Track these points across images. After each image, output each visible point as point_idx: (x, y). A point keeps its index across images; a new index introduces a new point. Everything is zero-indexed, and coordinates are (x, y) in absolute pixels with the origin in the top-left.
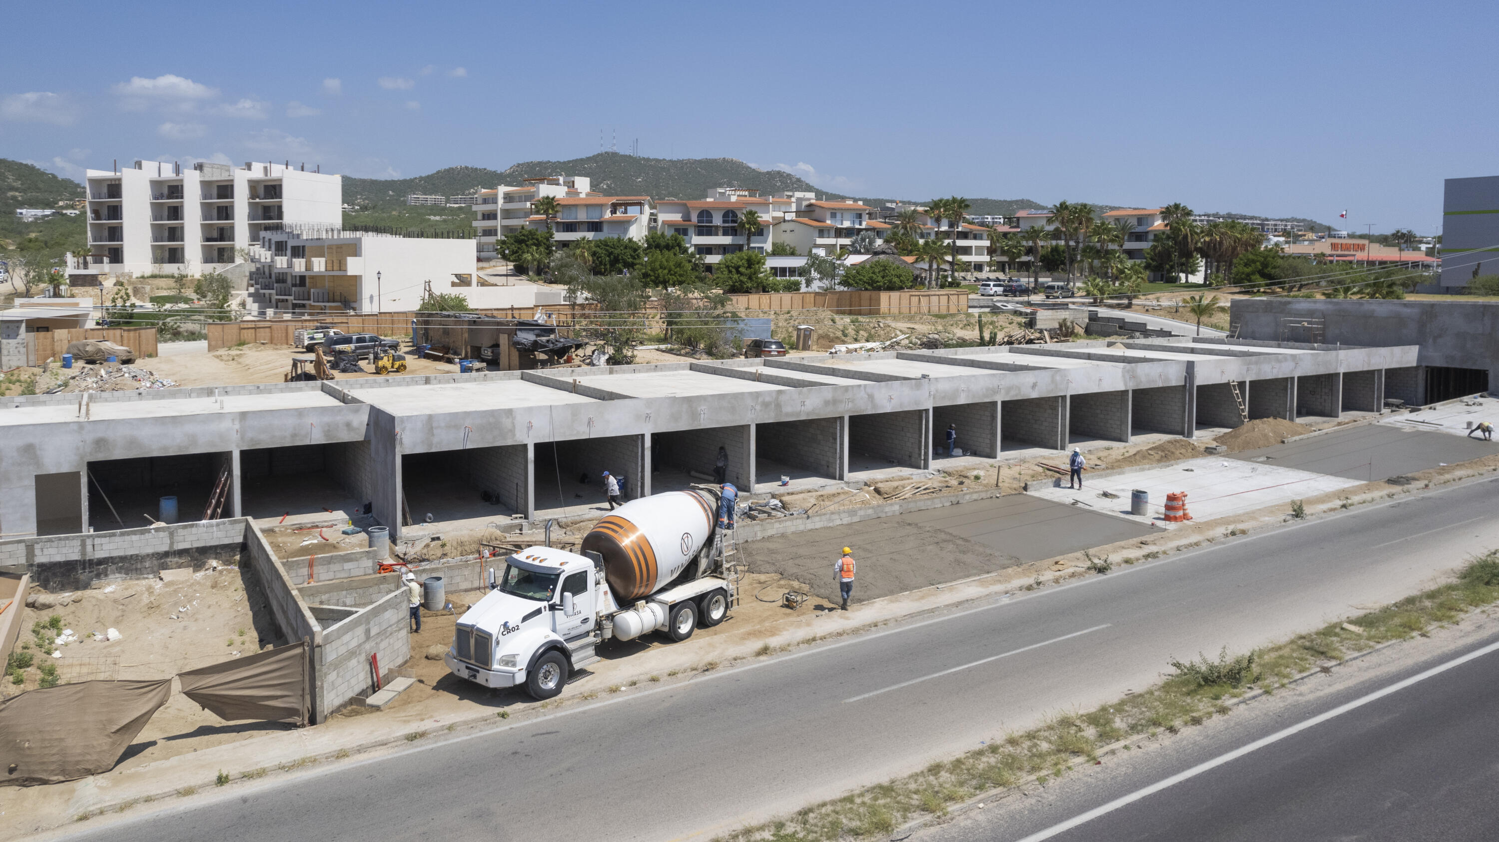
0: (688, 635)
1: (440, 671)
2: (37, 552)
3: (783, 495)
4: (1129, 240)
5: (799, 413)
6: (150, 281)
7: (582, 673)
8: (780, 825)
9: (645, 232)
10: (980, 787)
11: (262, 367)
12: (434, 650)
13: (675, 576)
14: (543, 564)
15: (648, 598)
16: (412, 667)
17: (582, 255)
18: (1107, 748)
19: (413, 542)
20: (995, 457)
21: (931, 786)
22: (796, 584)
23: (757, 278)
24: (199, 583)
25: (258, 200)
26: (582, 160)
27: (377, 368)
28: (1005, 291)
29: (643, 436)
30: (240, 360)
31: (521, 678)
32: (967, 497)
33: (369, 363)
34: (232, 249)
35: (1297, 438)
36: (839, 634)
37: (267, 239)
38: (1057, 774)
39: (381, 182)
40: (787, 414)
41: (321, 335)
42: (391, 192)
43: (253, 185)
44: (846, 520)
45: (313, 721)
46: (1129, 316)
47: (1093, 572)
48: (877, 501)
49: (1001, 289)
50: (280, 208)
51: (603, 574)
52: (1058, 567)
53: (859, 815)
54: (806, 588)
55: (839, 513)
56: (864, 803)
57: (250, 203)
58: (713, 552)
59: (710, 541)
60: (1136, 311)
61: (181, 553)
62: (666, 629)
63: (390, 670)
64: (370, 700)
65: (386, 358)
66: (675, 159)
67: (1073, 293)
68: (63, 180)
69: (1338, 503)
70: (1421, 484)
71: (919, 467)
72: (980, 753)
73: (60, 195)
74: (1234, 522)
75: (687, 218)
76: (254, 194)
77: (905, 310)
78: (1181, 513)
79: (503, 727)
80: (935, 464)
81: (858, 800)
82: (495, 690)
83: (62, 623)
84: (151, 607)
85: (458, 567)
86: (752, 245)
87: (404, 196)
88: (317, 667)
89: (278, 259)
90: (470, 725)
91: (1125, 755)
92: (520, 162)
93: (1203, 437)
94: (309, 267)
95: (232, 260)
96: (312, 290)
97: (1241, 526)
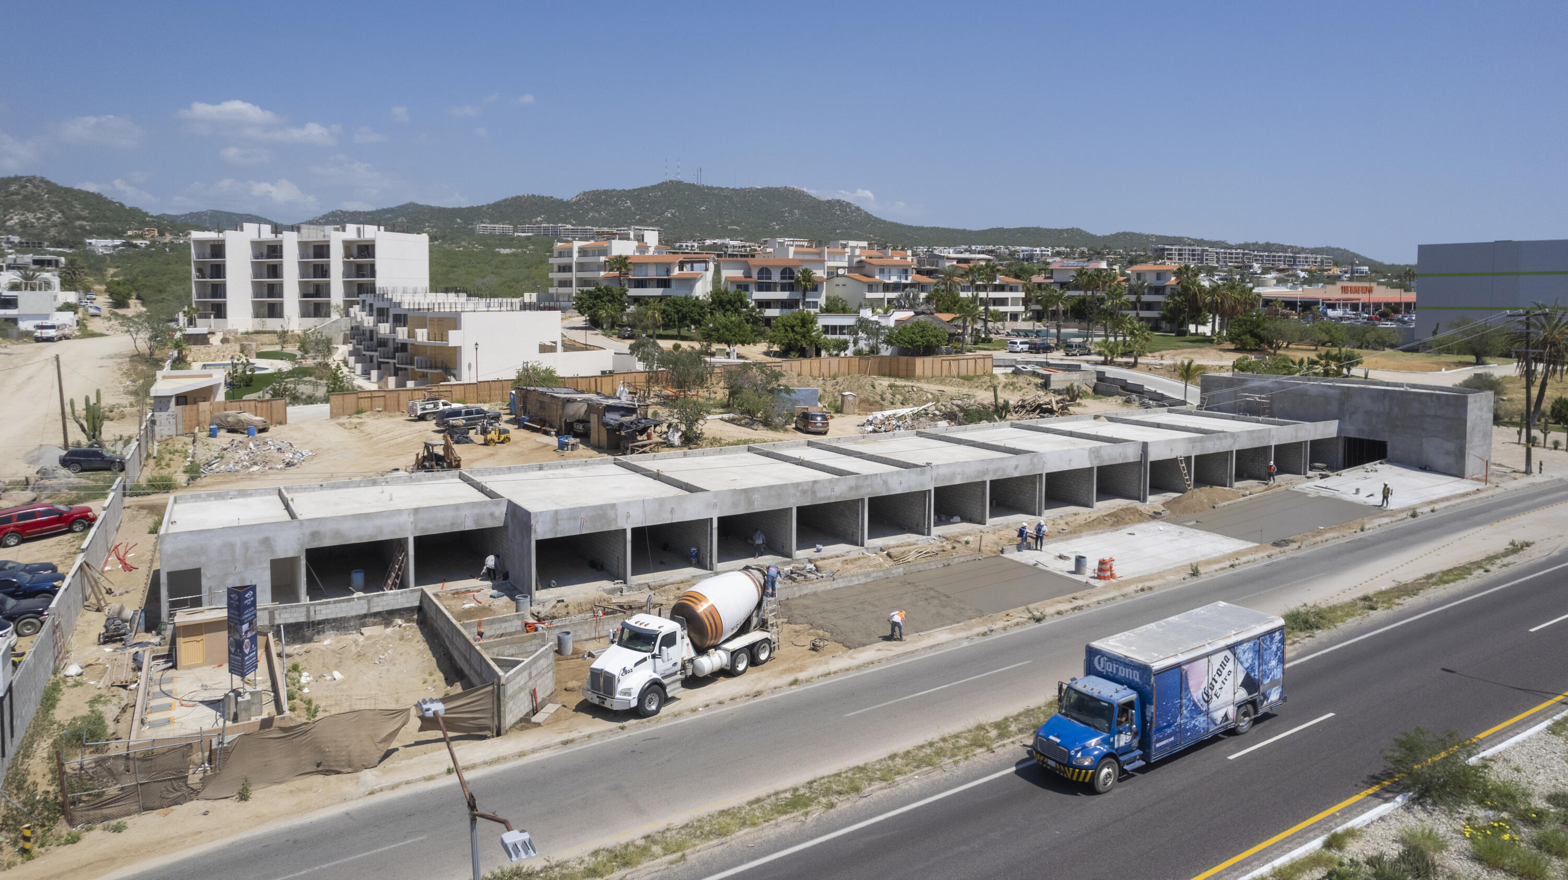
0: (744, 671)
1: (577, 699)
2: (277, 616)
3: (816, 560)
4: (1149, 294)
5: (829, 498)
6: (255, 337)
7: (673, 699)
8: (796, 790)
9: (709, 288)
10: (918, 767)
11: (384, 436)
12: (570, 684)
13: (735, 631)
14: (647, 628)
15: (716, 647)
16: (556, 696)
17: (653, 316)
18: (1001, 743)
19: (543, 603)
20: (984, 524)
21: (888, 766)
22: (821, 632)
23: (810, 336)
24: (390, 637)
25: (352, 259)
26: (647, 188)
27: (485, 440)
28: (1030, 348)
29: (711, 519)
30: (362, 428)
31: (634, 703)
32: (956, 560)
33: (476, 434)
34: (328, 304)
35: (1226, 503)
36: (847, 670)
37: (367, 303)
38: (967, 758)
39: (449, 209)
40: (820, 499)
41: (432, 406)
42: (458, 220)
43: (347, 245)
44: (863, 580)
45: (499, 734)
46: (1132, 376)
47: (1032, 621)
48: (888, 563)
49: (1027, 346)
50: (373, 266)
51: (686, 632)
52: (1008, 618)
53: (843, 783)
54: (828, 635)
55: (857, 576)
56: (847, 777)
57: (344, 262)
58: (761, 613)
59: (759, 605)
60: (1141, 370)
61: (376, 615)
62: (729, 668)
63: (543, 699)
64: (534, 719)
65: (493, 432)
66: (738, 187)
67: (1089, 350)
68: (131, 209)
69: (1228, 563)
70: (1295, 546)
71: (924, 534)
72: (922, 747)
73: (128, 224)
74: (1146, 580)
75: (748, 275)
76: (348, 254)
77: (937, 372)
78: (1108, 574)
79: (623, 735)
80: (936, 531)
81: (844, 775)
82: (617, 711)
83: (300, 668)
84: (359, 655)
85: (580, 624)
86: (807, 300)
87: (472, 224)
88: (502, 698)
89: (381, 325)
90: (602, 734)
91: (1011, 747)
92: (587, 190)
93: (1155, 501)
94: (412, 335)
95: (328, 315)
96: (416, 358)
97: (1147, 584)
